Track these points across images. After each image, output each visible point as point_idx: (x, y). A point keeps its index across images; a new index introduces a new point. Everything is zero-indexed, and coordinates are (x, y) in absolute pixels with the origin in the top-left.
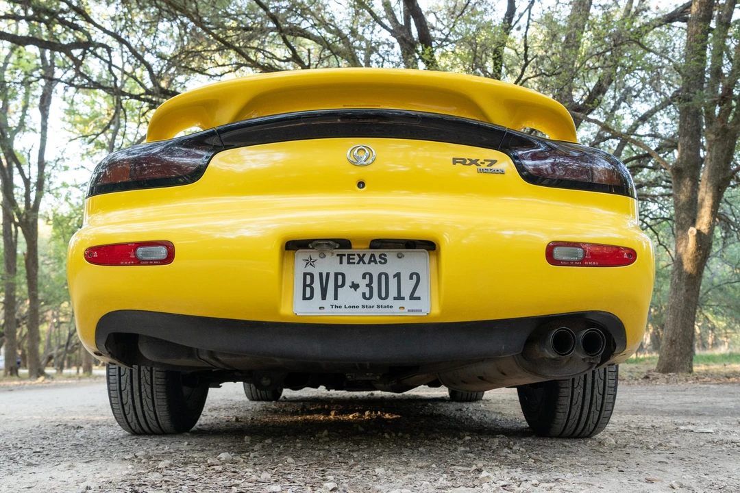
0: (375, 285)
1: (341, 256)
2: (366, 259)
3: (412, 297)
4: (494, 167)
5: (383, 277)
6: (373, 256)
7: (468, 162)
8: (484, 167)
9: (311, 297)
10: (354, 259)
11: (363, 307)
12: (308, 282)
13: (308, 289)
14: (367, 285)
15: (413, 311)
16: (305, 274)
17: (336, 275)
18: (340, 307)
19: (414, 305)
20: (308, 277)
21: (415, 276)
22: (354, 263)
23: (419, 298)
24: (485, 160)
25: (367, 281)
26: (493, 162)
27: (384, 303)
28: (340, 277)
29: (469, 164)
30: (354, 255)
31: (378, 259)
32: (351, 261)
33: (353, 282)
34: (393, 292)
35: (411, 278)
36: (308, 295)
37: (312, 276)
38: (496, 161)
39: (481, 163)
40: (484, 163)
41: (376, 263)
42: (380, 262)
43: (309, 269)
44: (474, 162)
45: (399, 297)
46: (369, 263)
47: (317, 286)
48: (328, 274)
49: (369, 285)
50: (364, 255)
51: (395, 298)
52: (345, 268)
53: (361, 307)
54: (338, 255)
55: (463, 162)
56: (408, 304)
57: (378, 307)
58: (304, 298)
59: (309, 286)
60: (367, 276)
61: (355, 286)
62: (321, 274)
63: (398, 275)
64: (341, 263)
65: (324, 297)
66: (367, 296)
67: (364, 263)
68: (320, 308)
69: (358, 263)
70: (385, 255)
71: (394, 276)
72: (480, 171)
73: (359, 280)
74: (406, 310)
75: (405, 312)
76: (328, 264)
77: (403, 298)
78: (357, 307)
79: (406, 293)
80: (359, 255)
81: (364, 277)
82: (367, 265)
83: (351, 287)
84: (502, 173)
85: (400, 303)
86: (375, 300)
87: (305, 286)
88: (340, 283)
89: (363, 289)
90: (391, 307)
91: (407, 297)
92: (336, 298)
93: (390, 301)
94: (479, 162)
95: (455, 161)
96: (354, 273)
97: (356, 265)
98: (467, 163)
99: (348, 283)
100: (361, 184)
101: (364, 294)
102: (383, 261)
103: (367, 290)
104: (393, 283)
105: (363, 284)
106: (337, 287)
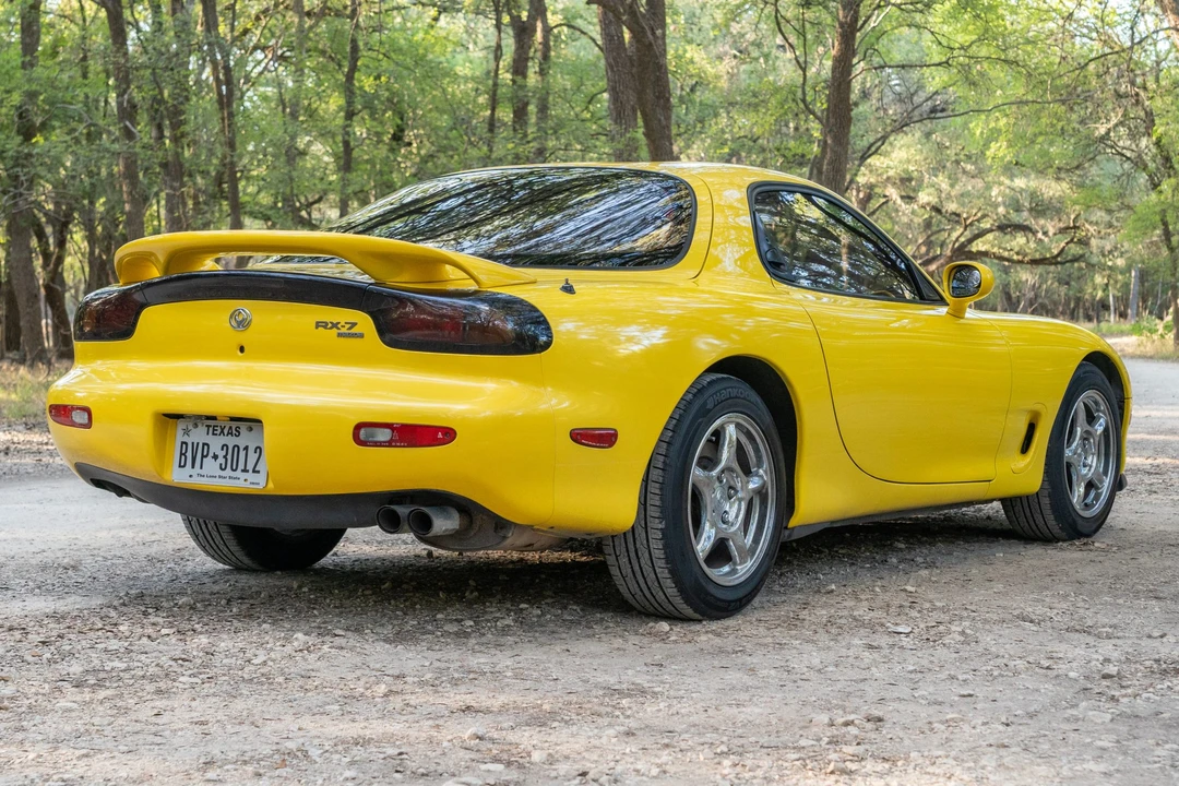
0: (229, 457)
1: (208, 426)
2: (226, 432)
3: (254, 471)
4: (353, 331)
5: (236, 449)
6: (231, 428)
7: (330, 325)
8: (344, 330)
9: (184, 466)
10: (217, 430)
11: (220, 477)
12: (184, 451)
13: (183, 458)
15: (252, 484)
16: (183, 443)
17: (204, 444)
18: (203, 476)
19: (254, 477)
20: (184, 446)
21: (258, 450)
22: (217, 434)
23: (258, 472)
24: (346, 323)
25: (224, 453)
26: (354, 324)
27: (233, 474)
28: (206, 448)
29: (331, 328)
30: (218, 426)
31: (234, 432)
32: (215, 432)
33: (214, 453)
34: (241, 466)
35: (256, 452)
36: (182, 464)
37: (187, 445)
38: (356, 324)
39: (342, 326)
40: (344, 327)
41: (232, 435)
42: (235, 435)
43: (186, 439)
44: (335, 325)
45: (245, 470)
46: (227, 435)
47: (189, 454)
48: (198, 444)
49: (225, 457)
50: (225, 427)
51: (242, 471)
52: (210, 439)
53: (217, 476)
54: (206, 426)
55: (325, 325)
56: (250, 476)
57: (229, 477)
58: (180, 466)
59: (184, 455)
60: (225, 448)
61: (215, 457)
62: (193, 444)
63: (246, 448)
64: (208, 434)
65: (193, 467)
66: (223, 467)
67: (224, 435)
68: (189, 476)
69: (220, 434)
70: (240, 429)
71: (244, 449)
72: (340, 335)
73: (218, 452)
74: (248, 482)
75: (247, 485)
76: (199, 435)
77: (248, 471)
78: (215, 477)
79: (250, 467)
80: (221, 427)
81: (223, 449)
82: (226, 437)
83: (213, 458)
84: (361, 336)
85: (245, 475)
86: (228, 472)
87: (181, 454)
88: (205, 453)
89: (221, 460)
90: (238, 478)
91: (251, 471)
92: (201, 468)
93: (238, 473)
94: (339, 326)
95: (318, 325)
96: (216, 444)
97: (218, 436)
98: (328, 327)
99: (211, 454)
100: (242, 349)
101: (221, 465)
102: (237, 434)
103: (223, 461)
104: (243, 455)
105: (221, 454)
106: (203, 457)
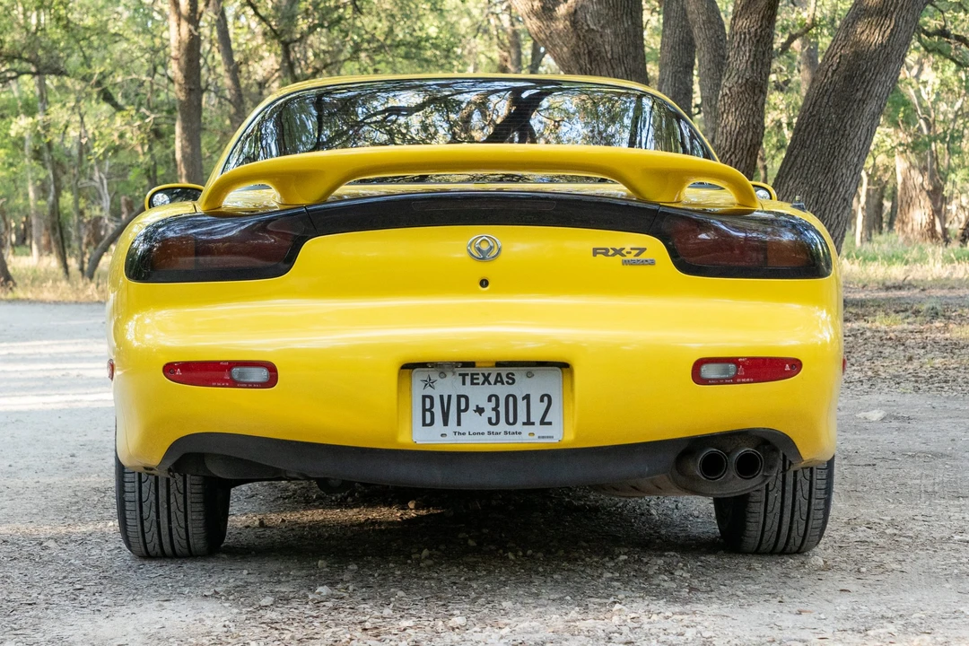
0: (502, 409)
1: (463, 375)
2: (492, 379)
3: (543, 422)
4: (642, 257)
5: (511, 399)
6: (499, 374)
7: (611, 252)
8: (630, 257)
9: (432, 423)
10: (478, 379)
11: (489, 433)
12: (428, 406)
13: (428, 414)
14: (493, 409)
15: (543, 437)
16: (424, 397)
17: (459, 397)
18: (464, 434)
19: (545, 430)
20: (428, 400)
21: (546, 399)
22: (478, 384)
23: (550, 423)
24: (632, 249)
25: (493, 404)
26: (642, 250)
27: (512, 429)
28: (463, 400)
29: (613, 255)
30: (478, 374)
31: (505, 379)
32: (475, 381)
33: (477, 406)
34: (522, 417)
35: (542, 400)
36: (428, 421)
37: (431, 398)
38: (645, 250)
39: (628, 253)
40: (630, 253)
41: (503, 384)
42: (508, 383)
43: (429, 391)
44: (618, 252)
45: (528, 423)
46: (495, 384)
47: (437, 410)
48: (449, 397)
49: (496, 409)
50: (489, 374)
51: (524, 424)
52: (468, 390)
53: (486, 433)
54: (460, 375)
55: (605, 252)
56: (538, 429)
57: (506, 433)
58: (424, 424)
59: (430, 410)
60: (493, 399)
61: (480, 410)
62: (441, 397)
63: (527, 397)
64: (464, 384)
65: (446, 423)
66: (494, 421)
67: (490, 384)
68: (442, 435)
69: (483, 384)
70: (513, 375)
71: (523, 399)
72: (625, 263)
73: (483, 403)
74: (536, 436)
75: (534, 439)
76: (450, 385)
77: (533, 424)
78: (483, 434)
79: (536, 417)
80: (483, 374)
81: (490, 400)
82: (493, 386)
83: (475, 411)
84: (652, 263)
85: (530, 428)
86: (503, 426)
87: (424, 410)
88: (463, 407)
89: (489, 413)
90: (520, 433)
91: (537, 423)
92: (459, 424)
93: (518, 427)
94: (624, 252)
95: (595, 252)
96: (478, 395)
97: (480, 386)
98: (610, 254)
99: (472, 407)
100: (484, 283)
101: (490, 419)
102: (511, 381)
103: (493, 415)
104: (522, 405)
105: (489, 407)
106: (459, 411)
